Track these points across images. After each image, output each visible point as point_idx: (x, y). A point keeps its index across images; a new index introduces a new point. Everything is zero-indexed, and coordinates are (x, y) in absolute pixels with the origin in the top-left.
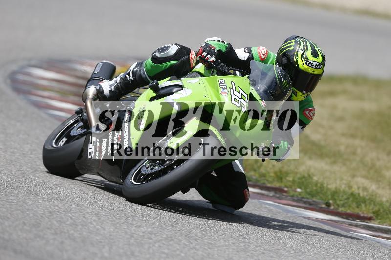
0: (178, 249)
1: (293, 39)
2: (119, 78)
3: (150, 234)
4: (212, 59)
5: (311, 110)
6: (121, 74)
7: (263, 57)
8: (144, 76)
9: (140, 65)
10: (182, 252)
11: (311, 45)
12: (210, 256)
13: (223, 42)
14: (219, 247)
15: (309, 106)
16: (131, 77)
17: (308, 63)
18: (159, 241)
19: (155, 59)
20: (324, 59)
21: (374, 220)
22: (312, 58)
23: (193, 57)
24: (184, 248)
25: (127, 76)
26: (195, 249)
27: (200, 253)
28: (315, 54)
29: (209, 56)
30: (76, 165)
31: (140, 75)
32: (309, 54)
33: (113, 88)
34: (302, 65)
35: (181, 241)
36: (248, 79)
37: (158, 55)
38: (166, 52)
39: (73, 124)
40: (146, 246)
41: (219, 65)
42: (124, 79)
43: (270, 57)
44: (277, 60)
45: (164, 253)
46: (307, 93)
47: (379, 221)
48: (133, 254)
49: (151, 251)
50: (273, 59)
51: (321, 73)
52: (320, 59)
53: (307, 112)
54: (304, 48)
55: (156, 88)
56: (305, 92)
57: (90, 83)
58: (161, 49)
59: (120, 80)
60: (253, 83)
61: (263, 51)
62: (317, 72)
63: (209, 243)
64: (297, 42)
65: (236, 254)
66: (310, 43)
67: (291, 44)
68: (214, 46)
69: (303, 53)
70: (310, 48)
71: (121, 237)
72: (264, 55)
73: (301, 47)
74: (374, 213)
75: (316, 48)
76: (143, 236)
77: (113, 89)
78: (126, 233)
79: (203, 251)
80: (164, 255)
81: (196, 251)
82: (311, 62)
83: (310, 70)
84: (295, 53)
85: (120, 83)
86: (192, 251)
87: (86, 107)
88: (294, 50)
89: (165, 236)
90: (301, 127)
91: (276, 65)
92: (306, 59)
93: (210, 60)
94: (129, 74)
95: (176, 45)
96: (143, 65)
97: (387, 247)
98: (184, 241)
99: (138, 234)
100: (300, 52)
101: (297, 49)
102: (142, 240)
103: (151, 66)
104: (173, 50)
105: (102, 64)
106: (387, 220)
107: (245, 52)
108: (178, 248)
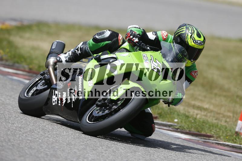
0: (37, 138)
1: (184, 26)
2: (70, 53)
3: (20, 128)
4: (136, 40)
5: (196, 72)
6: (72, 50)
7: (165, 37)
8: (88, 51)
9: (85, 43)
10: (40, 139)
11: (196, 29)
12: (57, 142)
13: (139, 28)
14: (63, 136)
15: (194, 69)
16: (79, 52)
17: (194, 42)
18: (26, 133)
19: (95, 40)
20: (204, 39)
21: (158, 118)
22: (197, 38)
23: (120, 38)
24: (41, 136)
25: (76, 51)
26: (48, 137)
27: (51, 139)
28: (199, 35)
29: (134, 38)
30: (43, 109)
31: (85, 50)
32: (195, 36)
33: (67, 58)
34: (191, 43)
35: (39, 132)
36: (161, 54)
37: (97, 37)
38: (103, 35)
39: (38, 81)
40: (18, 136)
41: (141, 44)
42: (74, 53)
43: (169, 38)
44: (174, 39)
45: (29, 140)
46: (194, 61)
47: (161, 119)
48: (9, 140)
49: (21, 139)
50: (171, 39)
51: (203, 48)
52: (202, 39)
53: (193, 73)
54: (192, 32)
55: (98, 59)
56: (192, 60)
57: (50, 55)
58: (99, 33)
59: (72, 53)
60: (164, 56)
61: (165, 34)
62: (201, 47)
63: (57, 134)
64: (187, 28)
65: (73, 140)
66: (195, 28)
67: (184, 29)
68: (136, 32)
69: (191, 35)
70: (196, 32)
71: (2, 130)
72: (165, 36)
73: (190, 31)
74: (158, 114)
75: (199, 32)
76: (16, 129)
77: (67, 60)
78: (5, 127)
79: (53, 139)
80: (29, 141)
81: (48, 139)
82: (197, 41)
83: (196, 46)
84: (186, 35)
85: (71, 55)
86: (46, 139)
87: (49, 71)
88: (185, 33)
89: (29, 129)
90: (189, 83)
91: (173, 43)
92: (193, 39)
93: (135, 41)
94: (78, 50)
95: (109, 30)
96: (87, 43)
97: (167, 135)
98: (41, 133)
99: (13, 129)
100: (190, 35)
101: (187, 32)
102: (15, 132)
103: (93, 45)
104: (107, 34)
105: (56, 42)
106: (167, 119)
107: (153, 34)
108: (37, 136)
